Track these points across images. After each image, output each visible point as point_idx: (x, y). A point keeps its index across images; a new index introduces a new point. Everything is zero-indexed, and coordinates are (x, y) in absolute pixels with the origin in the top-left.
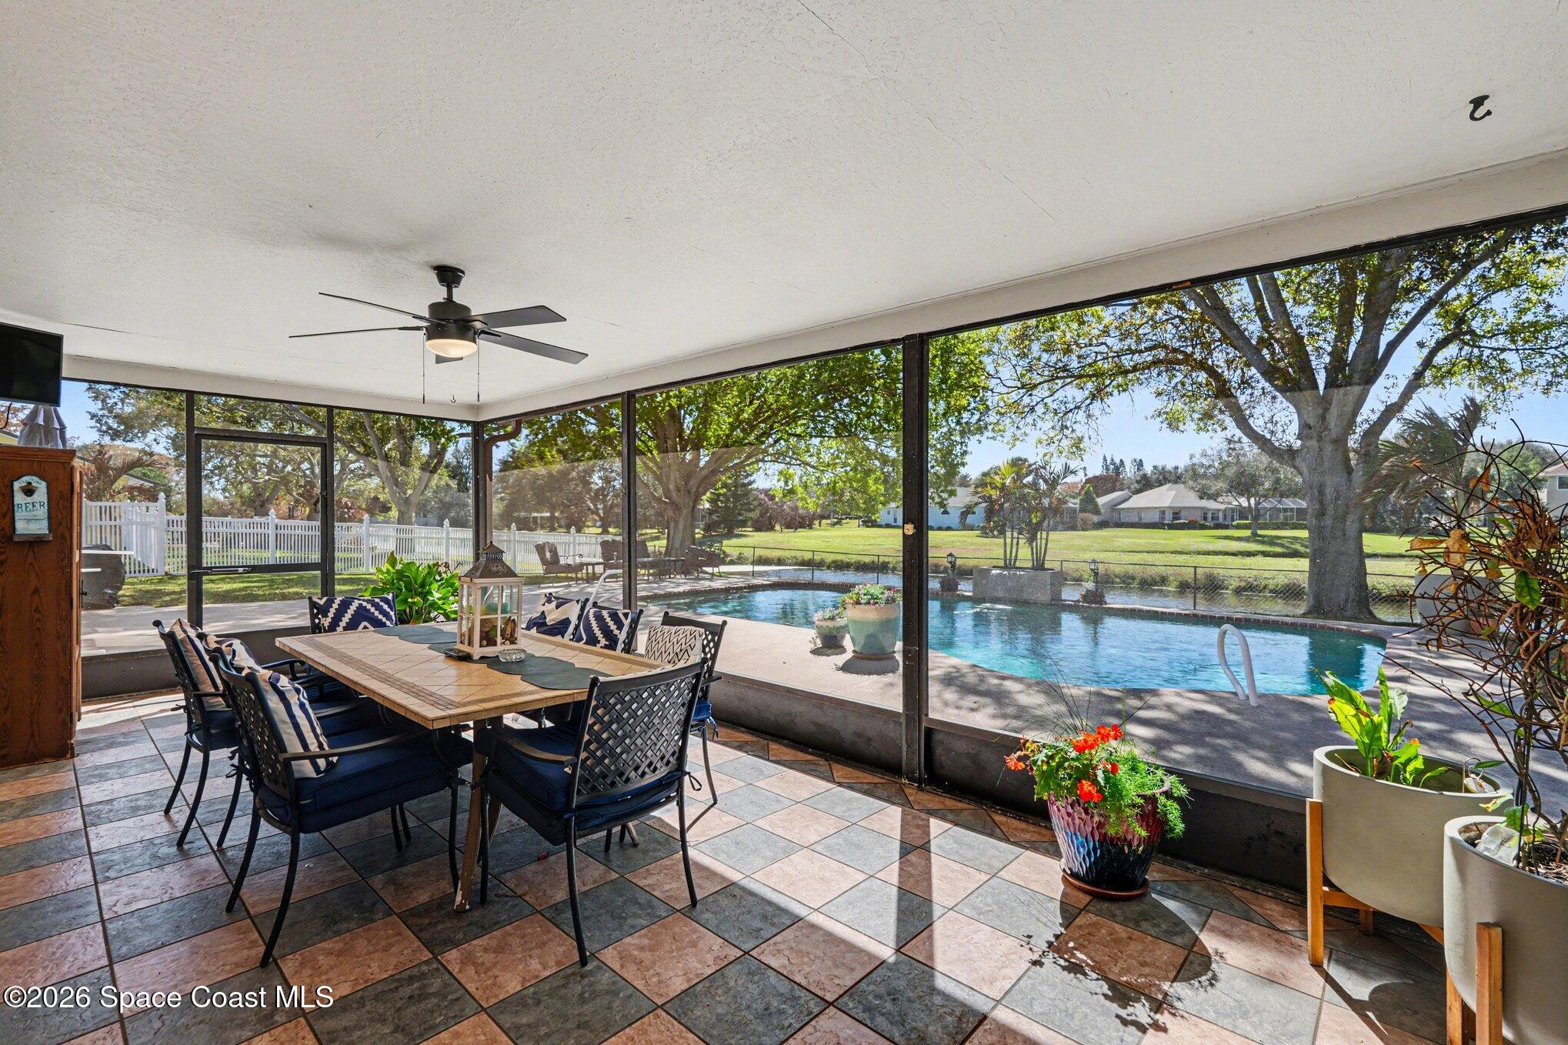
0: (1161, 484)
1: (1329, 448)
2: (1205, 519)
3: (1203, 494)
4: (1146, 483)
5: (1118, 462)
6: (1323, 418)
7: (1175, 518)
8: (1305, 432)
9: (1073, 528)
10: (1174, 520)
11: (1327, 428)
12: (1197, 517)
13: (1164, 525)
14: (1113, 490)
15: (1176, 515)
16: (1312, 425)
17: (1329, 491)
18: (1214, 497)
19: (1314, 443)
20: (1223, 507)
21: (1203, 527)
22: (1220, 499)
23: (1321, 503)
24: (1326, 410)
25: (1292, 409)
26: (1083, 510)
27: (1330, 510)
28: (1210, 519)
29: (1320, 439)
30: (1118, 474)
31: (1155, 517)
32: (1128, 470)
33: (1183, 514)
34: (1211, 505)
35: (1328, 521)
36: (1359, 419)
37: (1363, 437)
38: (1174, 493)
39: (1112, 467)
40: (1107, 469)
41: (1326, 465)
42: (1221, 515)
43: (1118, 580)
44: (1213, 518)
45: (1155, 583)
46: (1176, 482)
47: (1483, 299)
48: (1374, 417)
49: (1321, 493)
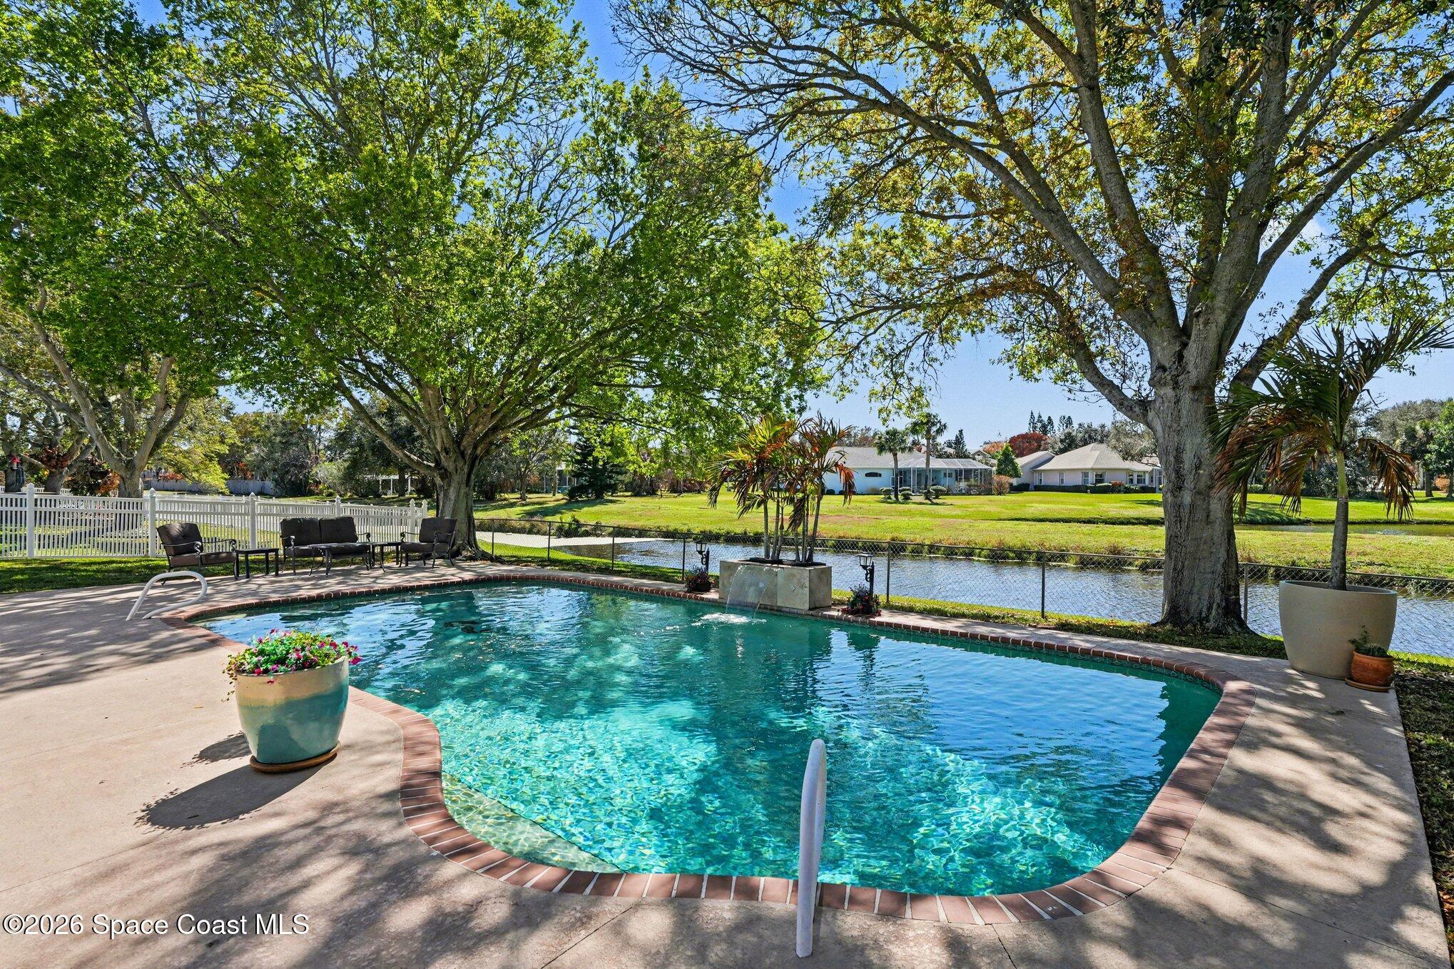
0: (1086, 443)
1: (1187, 397)
2: (1131, 481)
3: (1127, 455)
4: (1070, 443)
5: (1045, 419)
6: (1180, 357)
7: (1098, 481)
8: (1159, 374)
9: (989, 492)
10: (1099, 485)
11: (1184, 370)
12: (1122, 479)
13: (1087, 488)
14: (1038, 449)
15: (1100, 478)
16: (1167, 366)
17: (1188, 458)
18: (1140, 456)
19: (1168, 391)
20: (1149, 468)
21: (1128, 491)
22: (1145, 460)
23: (1177, 472)
24: (1185, 345)
25: (1143, 344)
26: (999, 472)
27: (1189, 484)
28: (1135, 481)
29: (1176, 385)
30: (1045, 432)
31: (1077, 480)
32: (1056, 428)
33: (1106, 477)
34: (1136, 466)
35: (1187, 498)
36: (1229, 358)
37: (1232, 383)
38: (1097, 453)
39: (1039, 425)
40: (1035, 428)
41: (1183, 421)
42: (1147, 478)
43: (1011, 555)
44: (1139, 481)
45: (1053, 558)
46: (1101, 442)
47: (1397, 207)
48: (1247, 357)
49: (1178, 459)
